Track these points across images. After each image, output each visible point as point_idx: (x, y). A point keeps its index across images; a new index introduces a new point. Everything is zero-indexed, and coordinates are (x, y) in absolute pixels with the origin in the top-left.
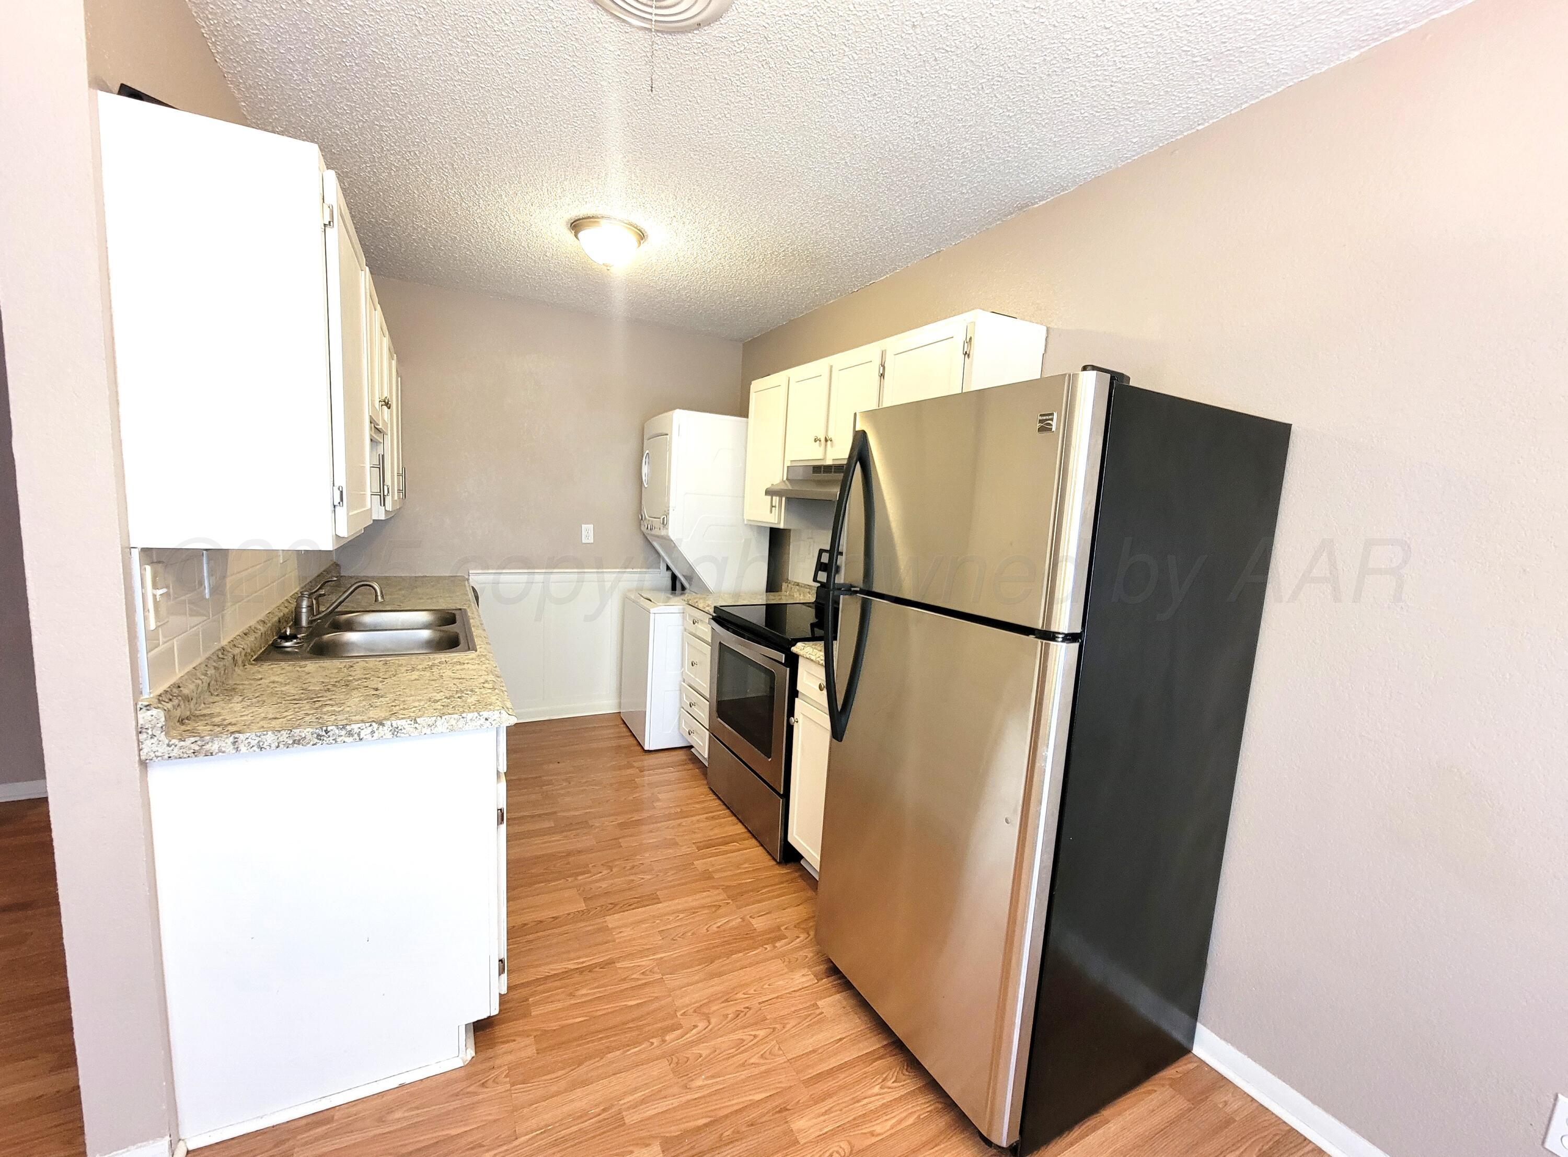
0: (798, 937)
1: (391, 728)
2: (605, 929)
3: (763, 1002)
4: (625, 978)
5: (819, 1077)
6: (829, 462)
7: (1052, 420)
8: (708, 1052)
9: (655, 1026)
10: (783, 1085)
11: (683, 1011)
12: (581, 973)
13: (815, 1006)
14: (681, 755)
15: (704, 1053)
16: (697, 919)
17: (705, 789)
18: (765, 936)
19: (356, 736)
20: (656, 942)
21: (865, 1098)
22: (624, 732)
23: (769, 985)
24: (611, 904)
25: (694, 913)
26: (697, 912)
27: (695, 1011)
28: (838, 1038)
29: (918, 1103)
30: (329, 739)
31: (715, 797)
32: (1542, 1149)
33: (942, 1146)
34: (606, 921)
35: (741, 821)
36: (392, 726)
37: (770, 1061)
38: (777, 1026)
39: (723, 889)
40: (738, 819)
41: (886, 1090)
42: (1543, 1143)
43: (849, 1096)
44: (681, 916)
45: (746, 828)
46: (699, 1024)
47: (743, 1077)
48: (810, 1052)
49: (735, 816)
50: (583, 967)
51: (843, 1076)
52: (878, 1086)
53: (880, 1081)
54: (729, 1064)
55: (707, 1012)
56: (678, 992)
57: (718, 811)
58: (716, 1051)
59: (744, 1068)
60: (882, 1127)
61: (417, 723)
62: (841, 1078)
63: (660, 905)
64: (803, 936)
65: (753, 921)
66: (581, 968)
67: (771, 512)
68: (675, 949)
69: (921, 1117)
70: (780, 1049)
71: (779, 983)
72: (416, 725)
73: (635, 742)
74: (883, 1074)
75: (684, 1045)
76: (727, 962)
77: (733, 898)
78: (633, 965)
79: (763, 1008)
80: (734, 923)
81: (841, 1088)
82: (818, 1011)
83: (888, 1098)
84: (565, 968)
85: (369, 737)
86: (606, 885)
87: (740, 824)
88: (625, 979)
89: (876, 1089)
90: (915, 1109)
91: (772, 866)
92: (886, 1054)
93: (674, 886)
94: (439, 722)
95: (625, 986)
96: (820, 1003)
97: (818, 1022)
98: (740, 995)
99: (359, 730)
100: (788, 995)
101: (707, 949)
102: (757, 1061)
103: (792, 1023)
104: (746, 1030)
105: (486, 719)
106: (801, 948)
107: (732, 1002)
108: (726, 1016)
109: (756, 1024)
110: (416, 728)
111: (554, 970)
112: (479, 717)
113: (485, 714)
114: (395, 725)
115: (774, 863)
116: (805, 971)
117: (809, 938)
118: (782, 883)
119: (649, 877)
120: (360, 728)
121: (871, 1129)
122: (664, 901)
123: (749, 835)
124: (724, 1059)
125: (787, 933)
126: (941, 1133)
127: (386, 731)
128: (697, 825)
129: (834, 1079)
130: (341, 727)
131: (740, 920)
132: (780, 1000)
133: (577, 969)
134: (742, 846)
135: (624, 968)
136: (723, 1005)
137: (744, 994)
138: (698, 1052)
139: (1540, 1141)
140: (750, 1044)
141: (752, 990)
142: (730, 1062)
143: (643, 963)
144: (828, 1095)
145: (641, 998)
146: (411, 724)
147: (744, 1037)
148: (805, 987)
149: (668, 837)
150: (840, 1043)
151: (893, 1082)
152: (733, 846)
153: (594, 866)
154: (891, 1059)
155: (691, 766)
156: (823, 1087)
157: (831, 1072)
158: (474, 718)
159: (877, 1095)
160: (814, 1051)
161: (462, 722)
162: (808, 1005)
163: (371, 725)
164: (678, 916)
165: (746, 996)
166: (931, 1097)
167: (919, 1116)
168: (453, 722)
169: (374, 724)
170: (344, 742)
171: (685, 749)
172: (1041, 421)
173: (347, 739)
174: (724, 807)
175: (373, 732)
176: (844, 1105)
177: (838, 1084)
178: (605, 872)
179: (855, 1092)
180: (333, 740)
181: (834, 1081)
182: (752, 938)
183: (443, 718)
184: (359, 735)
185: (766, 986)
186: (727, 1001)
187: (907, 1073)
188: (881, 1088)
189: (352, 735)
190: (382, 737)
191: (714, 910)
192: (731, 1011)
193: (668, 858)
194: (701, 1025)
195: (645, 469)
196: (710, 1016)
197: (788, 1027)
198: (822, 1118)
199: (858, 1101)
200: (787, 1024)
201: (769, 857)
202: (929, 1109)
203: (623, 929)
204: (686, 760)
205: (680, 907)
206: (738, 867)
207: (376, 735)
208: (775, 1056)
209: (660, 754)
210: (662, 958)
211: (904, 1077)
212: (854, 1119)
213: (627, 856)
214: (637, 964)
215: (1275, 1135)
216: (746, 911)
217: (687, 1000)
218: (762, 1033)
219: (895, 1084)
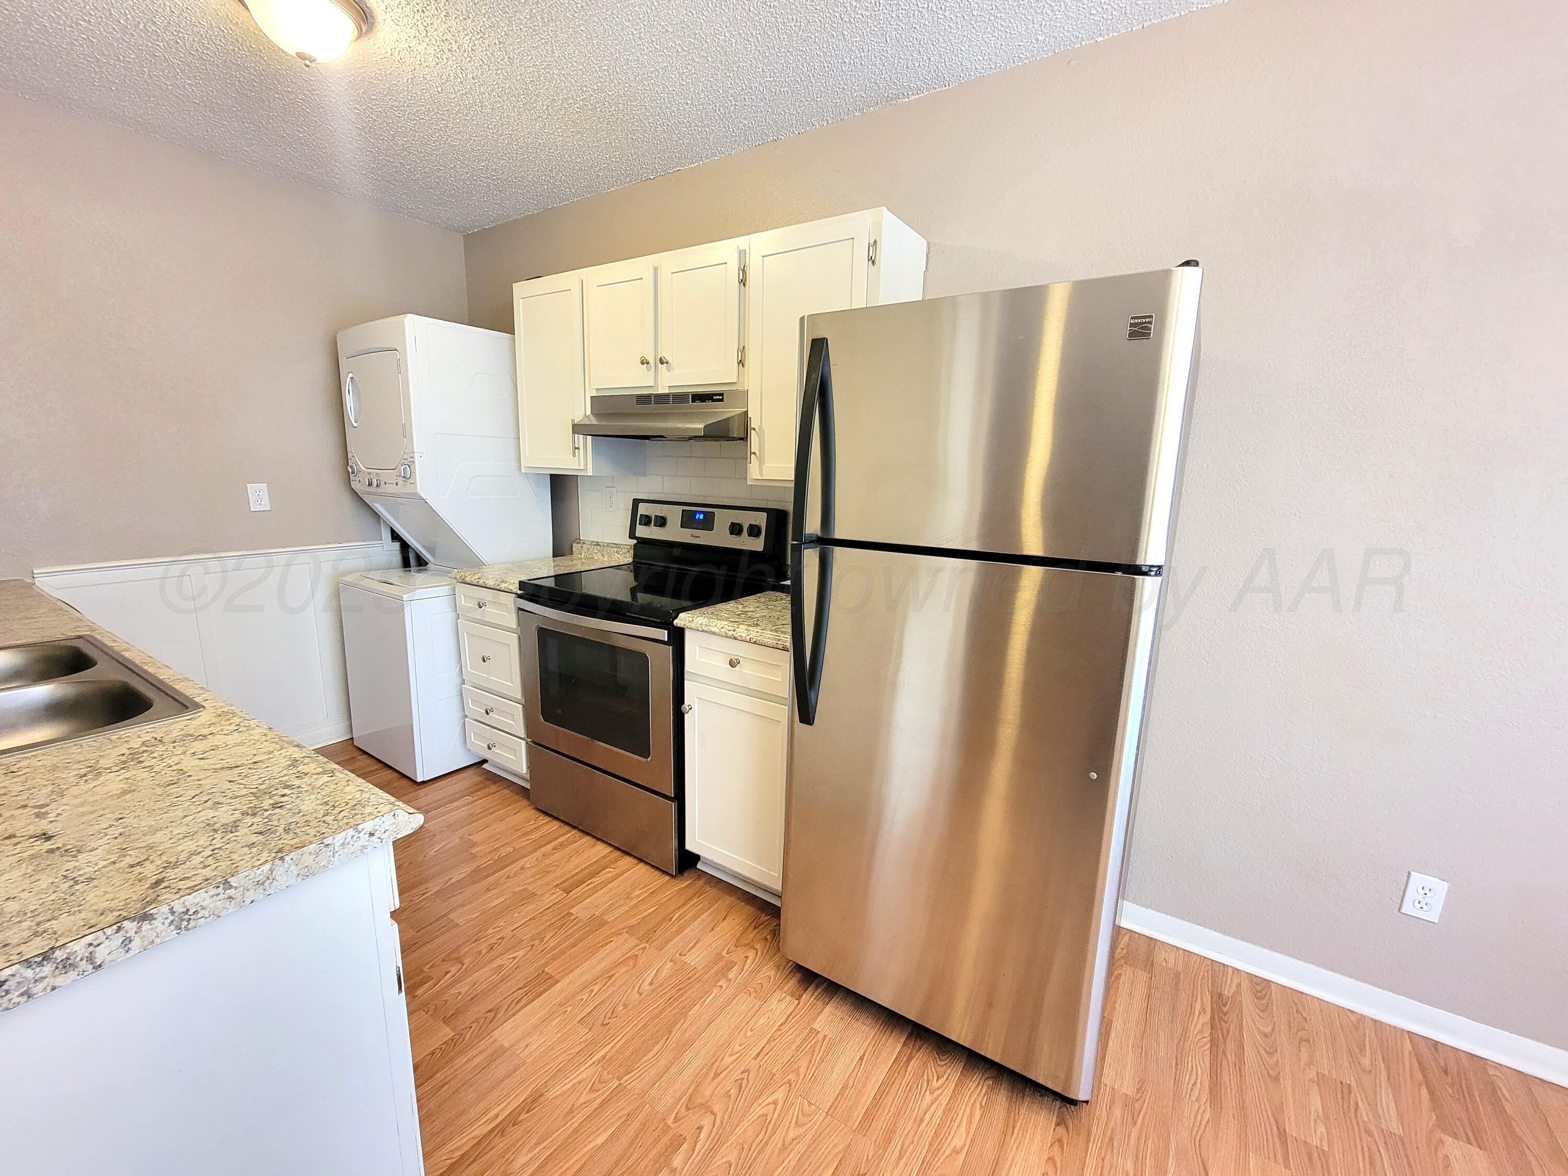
0: (747, 957)
1: (171, 918)
2: (500, 1052)
3: (758, 1054)
4: (571, 1109)
5: (869, 1116)
6: (662, 390)
7: (1150, 323)
8: (735, 1154)
9: (650, 1156)
10: (841, 1148)
11: (674, 1115)
12: (503, 1133)
13: (813, 1030)
14: (470, 778)
15: (732, 1158)
16: (618, 984)
17: (532, 813)
18: (712, 971)
19: (84, 965)
20: (584, 1039)
21: (925, 1113)
22: (369, 765)
23: (751, 1030)
24: (490, 1011)
25: (610, 977)
26: (613, 975)
27: (688, 1109)
28: (858, 1057)
29: (972, 1090)
30: (9, 996)
31: (548, 819)
32: (1401, 915)
33: (1019, 1125)
34: (495, 1040)
35: (598, 839)
36: (173, 913)
37: (809, 1125)
38: (789, 1077)
39: (627, 932)
40: (594, 837)
41: (936, 1093)
42: (1399, 910)
43: (909, 1120)
44: (596, 988)
45: (610, 845)
46: (702, 1123)
47: (793, 1163)
48: (841, 1089)
49: (589, 834)
50: (500, 1123)
51: (890, 1099)
52: (928, 1092)
53: (925, 1085)
54: (767, 1156)
55: (703, 1101)
56: (652, 1092)
57: (563, 835)
58: (743, 1148)
59: (787, 1152)
60: (959, 1138)
61: (231, 887)
62: (889, 1104)
63: (559, 985)
64: (751, 954)
65: (688, 959)
66: (497, 1126)
67: (574, 455)
68: (614, 1036)
69: (983, 1104)
70: (810, 1104)
71: (760, 1023)
72: (231, 892)
73: (395, 775)
74: (923, 1075)
75: (702, 1160)
76: (687, 1023)
77: (647, 937)
78: (571, 1084)
79: (762, 1063)
80: (665, 972)
81: (897, 1114)
82: (820, 1037)
83: (944, 1100)
84: (474, 1138)
85: (120, 955)
86: (467, 988)
87: (599, 843)
88: (571, 1111)
89: (928, 1098)
90: (973, 1099)
91: (667, 882)
92: (911, 1053)
93: (563, 953)
94: (280, 870)
95: (577, 1121)
96: (816, 1025)
97: (828, 1051)
98: (728, 1060)
99: (91, 949)
100: (779, 1033)
101: (654, 1018)
102: (797, 1133)
103: (804, 1064)
104: (760, 1101)
105: (371, 835)
106: (757, 970)
107: (725, 1073)
108: (727, 1095)
109: (766, 1086)
110: (230, 897)
111: (457, 1149)
112: (357, 835)
113: (368, 826)
114: (179, 908)
115: (667, 878)
116: (778, 995)
117: (759, 953)
118: (690, 899)
119: (521, 953)
120: (91, 944)
121: (952, 1146)
122: (562, 977)
123: (618, 853)
124: (759, 1153)
125: (734, 958)
126: (1009, 1112)
127: (161, 927)
128: (547, 862)
129: (884, 1110)
130: (38, 959)
131: (671, 964)
132: (774, 1043)
133: (492, 1130)
134: (618, 871)
135: (561, 1095)
136: (716, 1081)
137: (731, 1055)
138: (724, 1160)
139: (1397, 909)
140: (775, 1116)
141: (737, 1045)
142: (768, 1151)
143: (584, 1075)
144: (890, 1132)
145: (608, 1128)
146: (218, 895)
147: (764, 1111)
148: (790, 1015)
149: (517, 889)
150: (864, 1062)
151: (937, 1081)
152: (607, 873)
153: (432, 967)
154: (919, 1055)
155: (493, 788)
156: (880, 1124)
157: (876, 1102)
158: (349, 839)
159: (932, 1104)
160: (845, 1087)
161: (326, 853)
162: (805, 1034)
163: (119, 928)
164: (592, 991)
165: (735, 1057)
166: (977, 1077)
167: (981, 1104)
168: (308, 860)
169: (125, 923)
170: (54, 989)
171: (473, 768)
172: (1132, 325)
173: (59, 981)
174: (567, 828)
175: (127, 942)
176: (912, 1133)
177: (891, 1112)
178: (454, 969)
179: (912, 1111)
180: (22, 994)
181: (886, 1112)
182: (698, 980)
183: (287, 858)
184: (91, 959)
185: (749, 1034)
186: (716, 1075)
187: (943, 1063)
188: (930, 1093)
189: (73, 966)
190: (153, 942)
191: (631, 964)
192: (729, 1084)
193: (533, 918)
194: (707, 1122)
195: (349, 401)
196: (709, 1104)
197: (802, 1070)
198: (902, 1163)
199: (922, 1121)
200: (799, 1068)
201: (657, 873)
202: (984, 1091)
203: (528, 1041)
204: (481, 782)
205: (588, 977)
206: (628, 897)
207: (136, 944)
208: (809, 1115)
209: (442, 783)
210: (603, 1057)
211: (943, 1069)
212: (930, 1145)
213: (476, 934)
214: (575, 1081)
215: (1207, 972)
216: (672, 948)
217: (668, 1099)
218: (780, 1095)
219: (940, 1081)
